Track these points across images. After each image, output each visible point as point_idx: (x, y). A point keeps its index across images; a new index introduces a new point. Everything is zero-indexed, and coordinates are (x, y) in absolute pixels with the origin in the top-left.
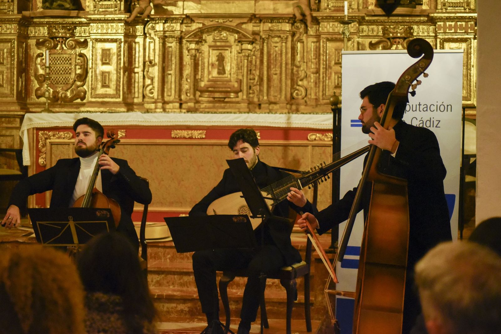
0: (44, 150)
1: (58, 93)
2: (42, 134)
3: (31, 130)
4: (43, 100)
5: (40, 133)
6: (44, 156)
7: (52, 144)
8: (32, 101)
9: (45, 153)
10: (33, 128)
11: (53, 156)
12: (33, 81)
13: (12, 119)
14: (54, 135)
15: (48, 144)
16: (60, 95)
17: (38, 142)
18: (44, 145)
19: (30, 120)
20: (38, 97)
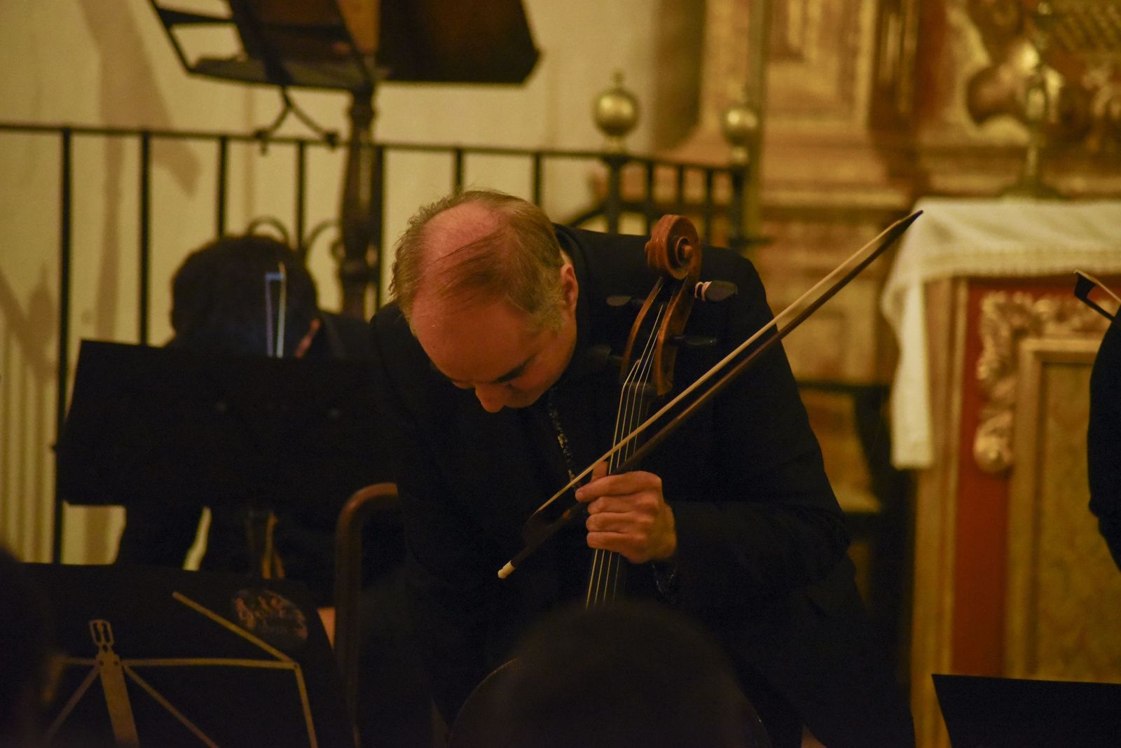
0: (1003, 389)
1: (1090, 94)
2: (1001, 309)
3: (945, 288)
4: (1004, 130)
5: (990, 304)
6: (1004, 420)
7: (1046, 361)
8: (951, 138)
9: (1013, 408)
10: (955, 280)
11: (1051, 425)
12: (958, 33)
13: (839, 230)
14: (1061, 317)
15: (1028, 364)
16: (1098, 107)
17: (974, 348)
18: (1008, 366)
19: (941, 233)
20: (981, 115)
